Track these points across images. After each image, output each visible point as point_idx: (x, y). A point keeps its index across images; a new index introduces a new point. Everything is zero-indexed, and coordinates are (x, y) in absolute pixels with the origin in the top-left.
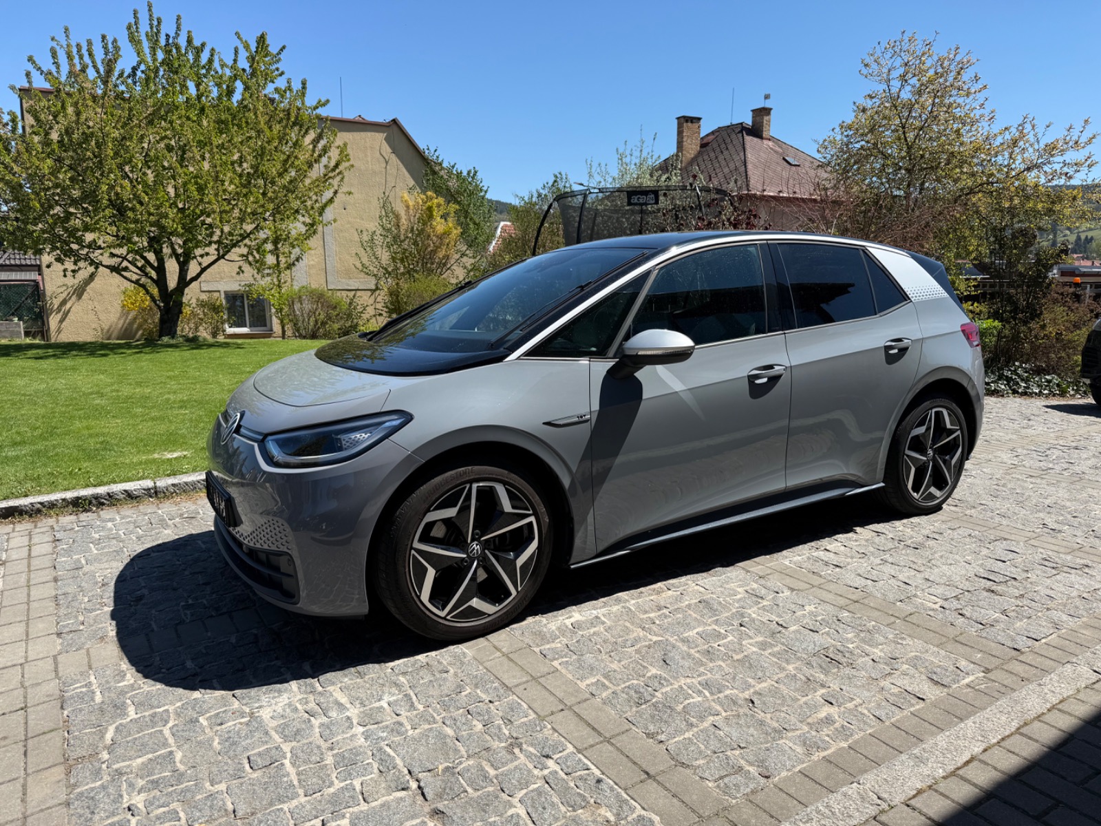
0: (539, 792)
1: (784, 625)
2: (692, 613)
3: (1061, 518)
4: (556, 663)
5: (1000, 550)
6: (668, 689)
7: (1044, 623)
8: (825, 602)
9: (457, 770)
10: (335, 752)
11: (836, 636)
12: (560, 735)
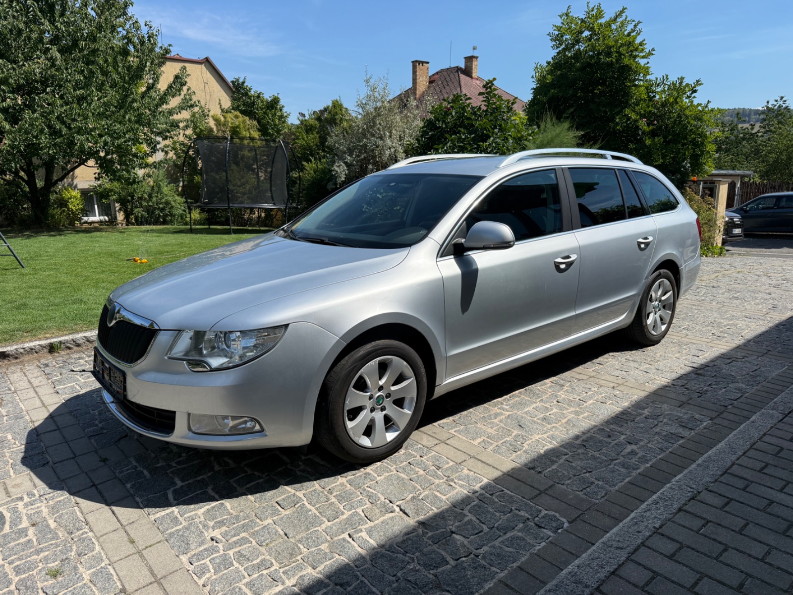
0: (478, 506)
1: (584, 400)
4: (452, 431)
5: (694, 350)
6: (530, 441)
8: (602, 386)
9: (420, 498)
12: (475, 473)
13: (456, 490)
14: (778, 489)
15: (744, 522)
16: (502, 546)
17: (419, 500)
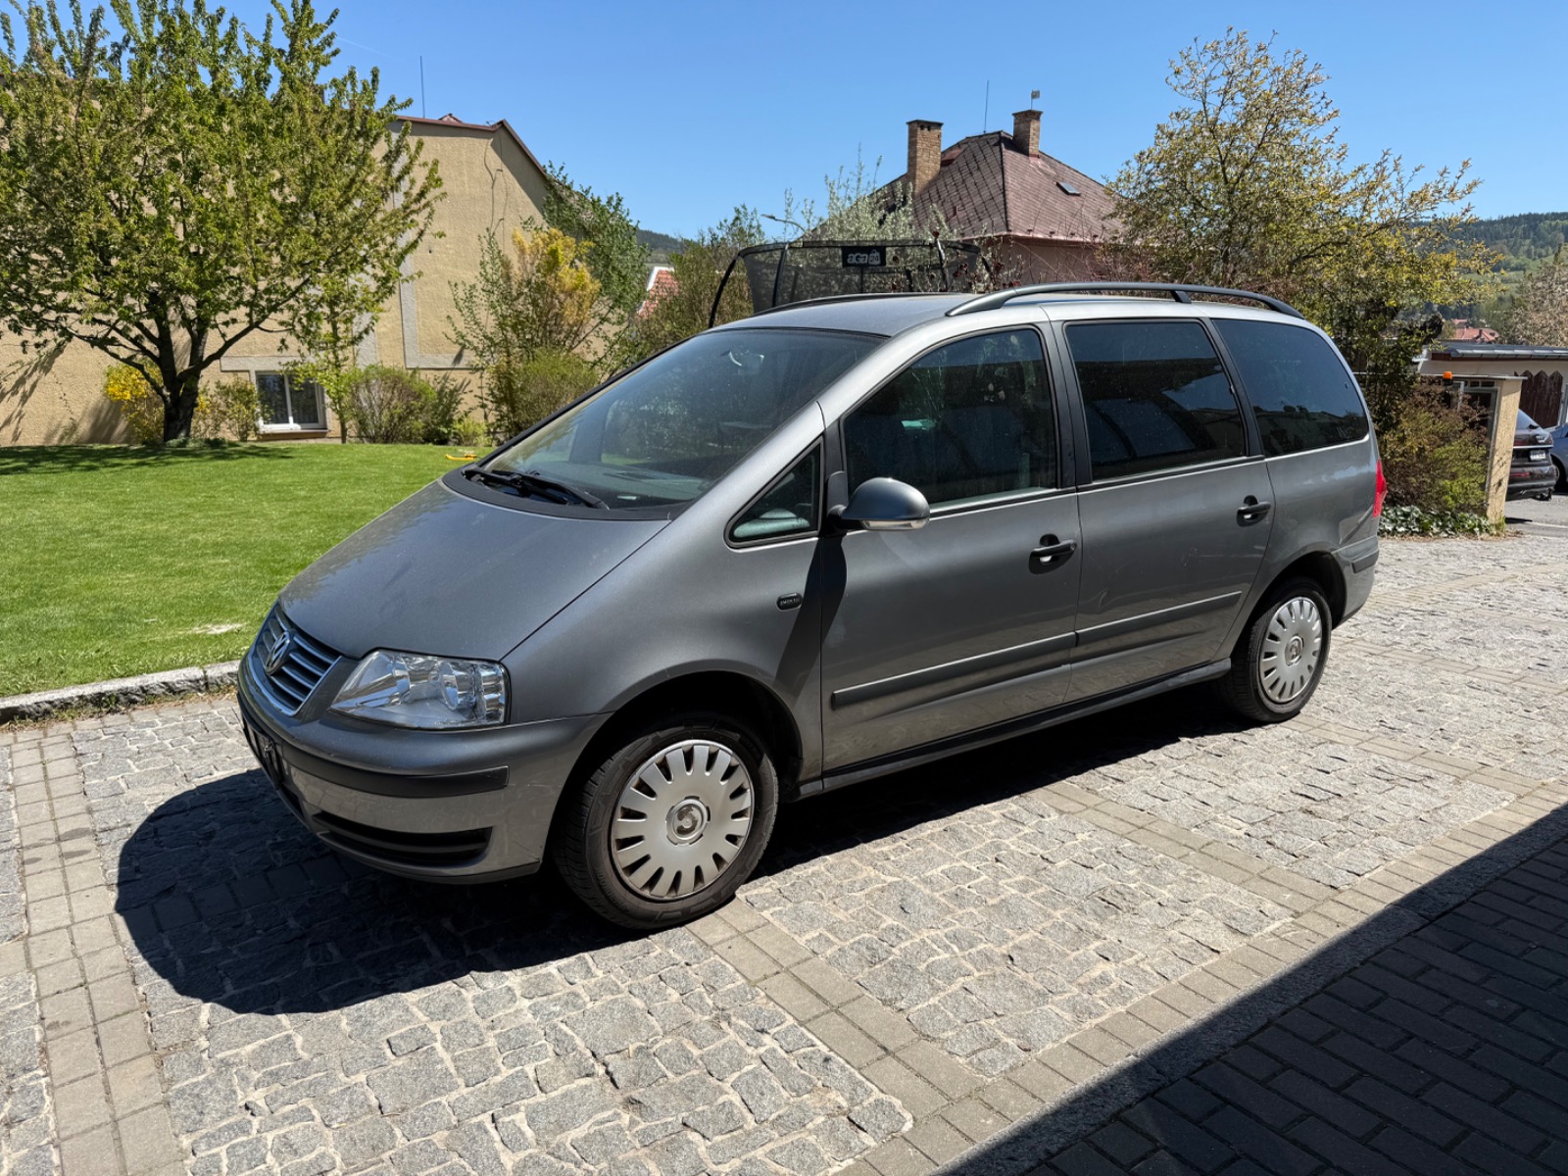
0: (755, 1075)
1: (1050, 859)
2: (935, 845)
3: (1403, 713)
4: (766, 914)
5: (1325, 757)
6: (908, 944)
7: (1370, 854)
8: (1101, 828)
9: (652, 1051)
10: (498, 1031)
11: (1115, 874)
12: (776, 1004)
13: (724, 1040)
16: (769, 1161)
17: (648, 1056)
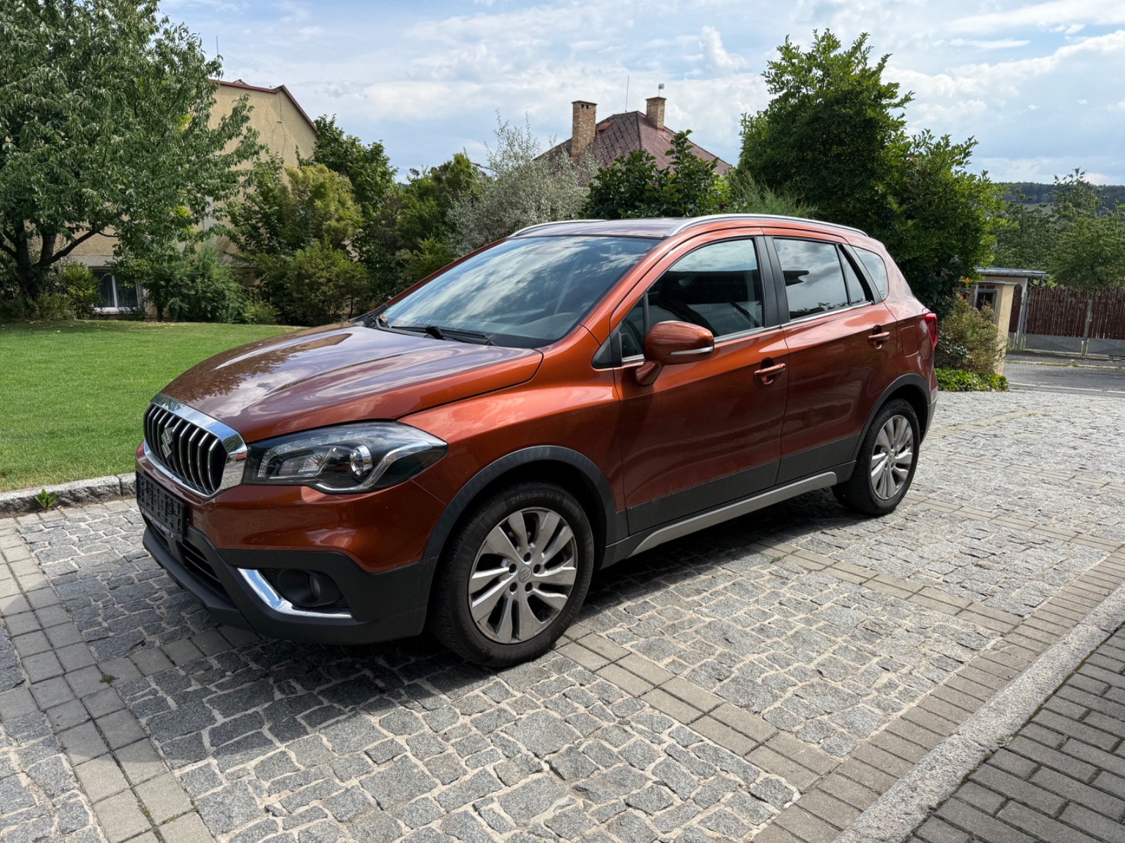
0: (667, 764)
1: (818, 602)
2: (731, 595)
3: (1010, 500)
4: (627, 646)
5: (971, 529)
6: (741, 664)
8: (843, 580)
9: (581, 749)
10: (453, 741)
11: (867, 610)
12: (661, 712)
13: (633, 740)
14: (1108, 749)
15: (1060, 801)
16: (703, 829)
17: (579, 754)
